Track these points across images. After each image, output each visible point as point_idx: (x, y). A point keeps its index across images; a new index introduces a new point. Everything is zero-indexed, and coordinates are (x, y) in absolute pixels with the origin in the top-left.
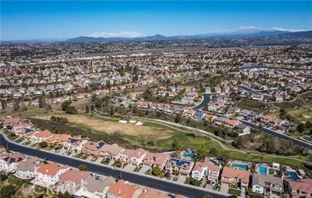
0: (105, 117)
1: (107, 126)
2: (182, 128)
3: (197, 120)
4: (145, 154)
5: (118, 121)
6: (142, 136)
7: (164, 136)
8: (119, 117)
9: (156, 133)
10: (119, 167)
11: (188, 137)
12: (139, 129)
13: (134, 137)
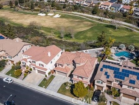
0: (26, 11)
1: (26, 19)
2: (99, 20)
3: (114, 11)
4: (60, 54)
5: (37, 14)
6: (59, 28)
7: (82, 27)
8: (38, 10)
9: (74, 25)
10: (17, 77)
11: (108, 29)
12: (57, 22)
13: (51, 29)
